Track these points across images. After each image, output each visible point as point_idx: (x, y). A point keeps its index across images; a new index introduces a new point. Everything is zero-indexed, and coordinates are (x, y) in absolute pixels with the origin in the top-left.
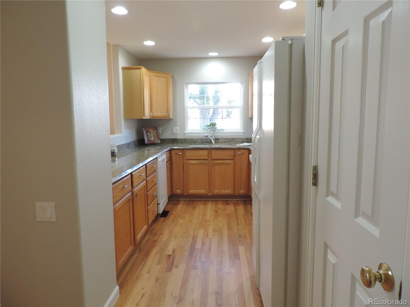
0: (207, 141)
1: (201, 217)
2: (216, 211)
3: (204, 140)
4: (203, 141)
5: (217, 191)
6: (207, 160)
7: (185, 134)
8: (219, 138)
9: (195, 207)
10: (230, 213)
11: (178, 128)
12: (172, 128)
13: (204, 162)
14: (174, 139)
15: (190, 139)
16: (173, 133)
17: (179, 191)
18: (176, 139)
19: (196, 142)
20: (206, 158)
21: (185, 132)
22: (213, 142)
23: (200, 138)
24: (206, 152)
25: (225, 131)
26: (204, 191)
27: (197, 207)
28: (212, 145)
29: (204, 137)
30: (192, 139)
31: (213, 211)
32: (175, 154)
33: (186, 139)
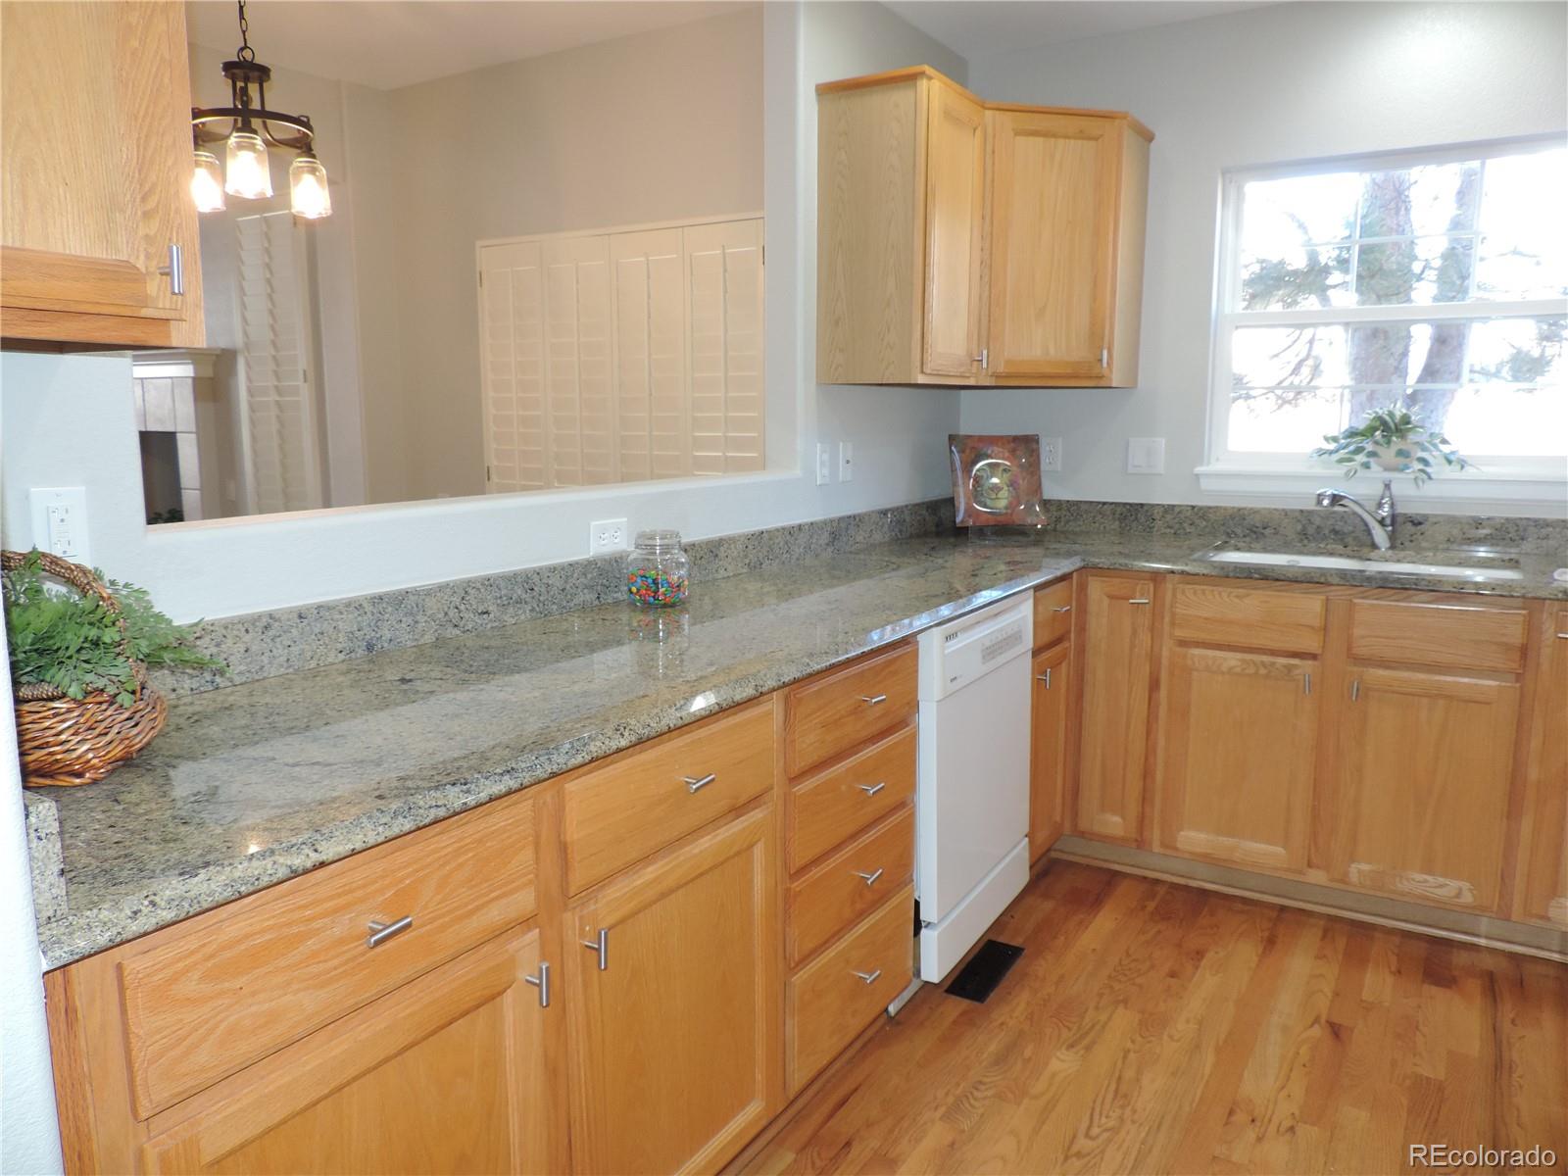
0: (1335, 532)
1: (1210, 1058)
2: (1336, 1031)
3: (1317, 521)
4: (1311, 530)
5: (1365, 867)
6: (1314, 657)
7: (1202, 480)
8: (1426, 517)
9: (1200, 954)
10: (1442, 1077)
11: (1161, 442)
12: (1128, 444)
13: (1295, 666)
14: (1131, 505)
15: (1225, 509)
16: (1131, 470)
17: (1117, 819)
18: (1142, 505)
19: (1267, 532)
20: (1311, 644)
21: (1199, 470)
22: (1380, 536)
23: (1293, 511)
24: (1309, 606)
25: (1470, 472)
26: (1280, 850)
27: (1210, 955)
28: (1373, 555)
29: (1319, 502)
30: (1239, 510)
31: (1317, 1020)
32: (1106, 601)
33: (1201, 508)
